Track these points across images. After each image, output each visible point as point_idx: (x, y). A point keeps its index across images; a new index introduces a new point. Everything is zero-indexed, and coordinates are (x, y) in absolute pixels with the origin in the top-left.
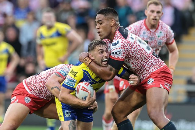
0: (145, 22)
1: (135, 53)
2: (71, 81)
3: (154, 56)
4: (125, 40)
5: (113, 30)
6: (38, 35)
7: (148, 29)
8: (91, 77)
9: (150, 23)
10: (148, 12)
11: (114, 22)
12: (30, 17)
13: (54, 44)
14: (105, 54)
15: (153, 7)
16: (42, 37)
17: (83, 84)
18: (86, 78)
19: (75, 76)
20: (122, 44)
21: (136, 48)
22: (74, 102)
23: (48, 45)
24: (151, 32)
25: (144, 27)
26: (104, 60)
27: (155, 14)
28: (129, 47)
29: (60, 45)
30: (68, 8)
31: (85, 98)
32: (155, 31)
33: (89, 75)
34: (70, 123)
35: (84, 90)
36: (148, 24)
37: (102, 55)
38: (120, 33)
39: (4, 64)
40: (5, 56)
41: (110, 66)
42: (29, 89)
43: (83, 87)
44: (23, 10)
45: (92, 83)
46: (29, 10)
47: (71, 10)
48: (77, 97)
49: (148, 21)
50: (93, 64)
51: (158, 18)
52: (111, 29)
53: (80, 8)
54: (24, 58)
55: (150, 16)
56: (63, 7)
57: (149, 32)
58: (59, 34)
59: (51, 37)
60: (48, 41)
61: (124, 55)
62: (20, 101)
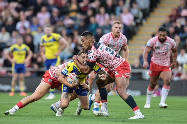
0: (112, 33)
1: (103, 57)
2: (65, 71)
3: (116, 58)
4: (96, 50)
5: (91, 44)
6: (41, 40)
7: (114, 38)
8: (78, 71)
9: (115, 34)
10: (113, 28)
11: (90, 40)
12: (40, 30)
13: (51, 45)
14: (85, 59)
15: (116, 25)
16: (44, 41)
17: (71, 74)
18: (74, 70)
19: (68, 68)
20: (94, 52)
21: (103, 55)
22: (65, 83)
23: (48, 46)
24: (115, 40)
25: (111, 37)
26: (84, 62)
27: (118, 29)
28: (99, 54)
29: (55, 46)
30: (62, 24)
31: (71, 82)
32: (118, 39)
33: (77, 70)
34: (65, 94)
35: (71, 78)
36: (113, 35)
37: (84, 59)
38: (94, 46)
39: (24, 57)
40: (24, 52)
41: (87, 66)
42: (52, 74)
43: (71, 76)
44: (35, 26)
45: (79, 74)
46: (39, 25)
47: (64, 25)
48: (67, 81)
49: (114, 33)
50: (78, 64)
51: (119, 31)
52: (89, 44)
53: (69, 24)
54: (36, 54)
55: (115, 30)
56: (58, 23)
57: (114, 40)
58: (54, 40)
59: (50, 41)
60: (48, 44)
61: (95, 59)
62: (46, 81)
